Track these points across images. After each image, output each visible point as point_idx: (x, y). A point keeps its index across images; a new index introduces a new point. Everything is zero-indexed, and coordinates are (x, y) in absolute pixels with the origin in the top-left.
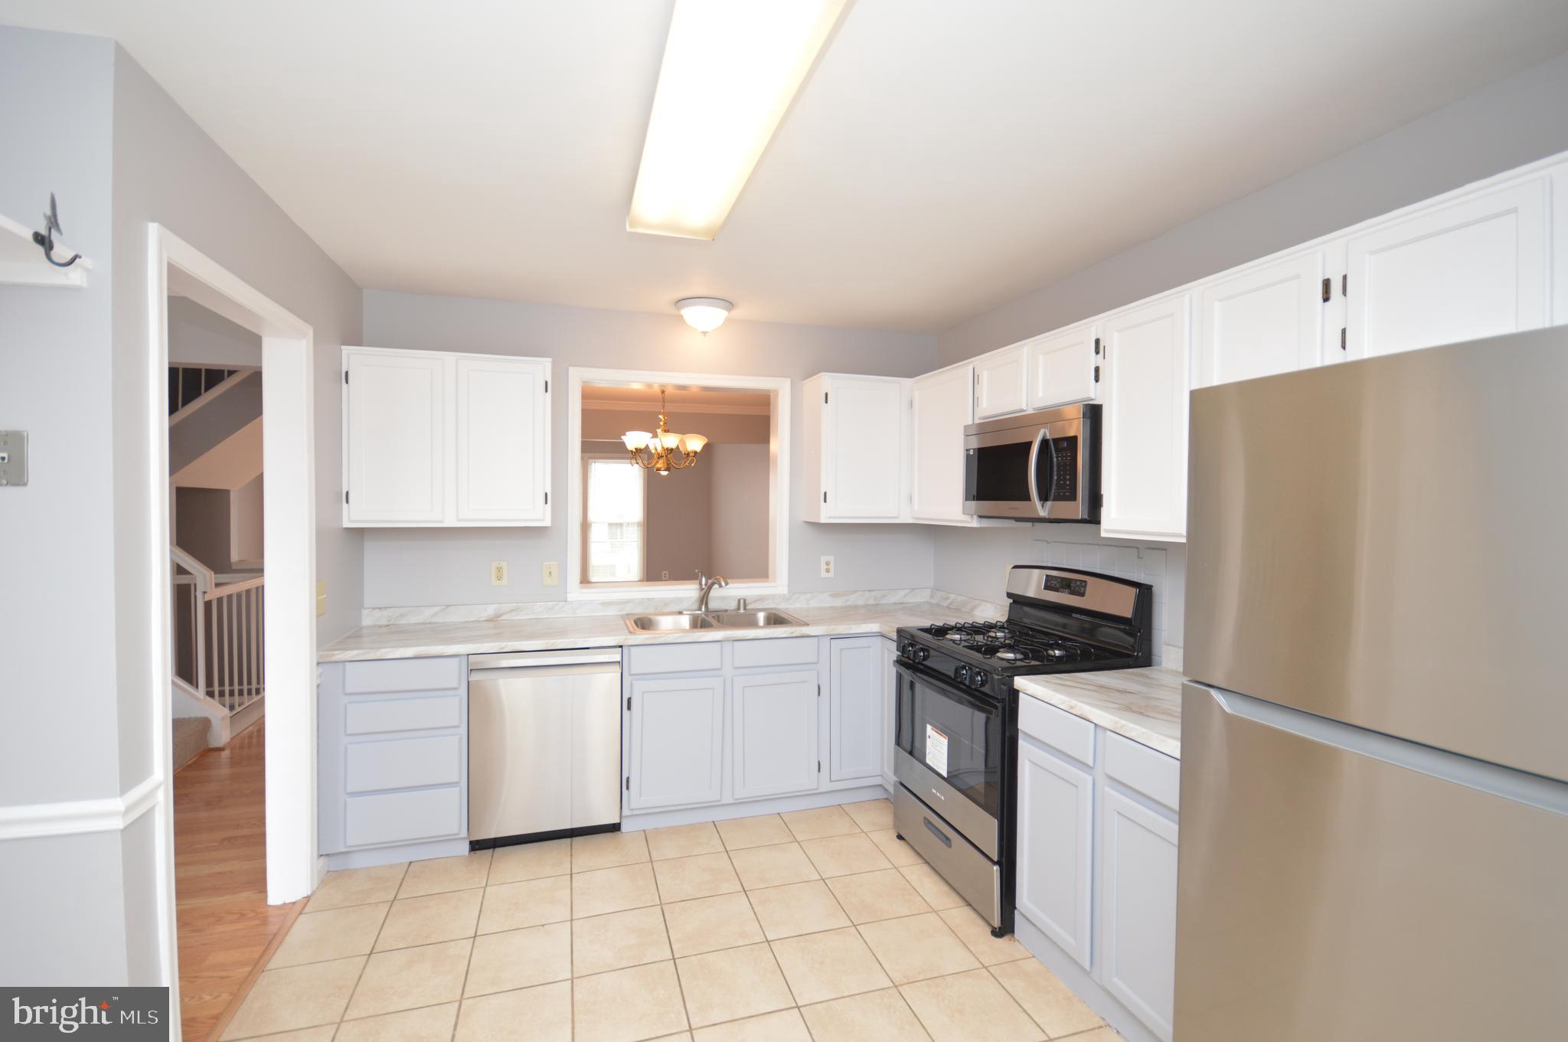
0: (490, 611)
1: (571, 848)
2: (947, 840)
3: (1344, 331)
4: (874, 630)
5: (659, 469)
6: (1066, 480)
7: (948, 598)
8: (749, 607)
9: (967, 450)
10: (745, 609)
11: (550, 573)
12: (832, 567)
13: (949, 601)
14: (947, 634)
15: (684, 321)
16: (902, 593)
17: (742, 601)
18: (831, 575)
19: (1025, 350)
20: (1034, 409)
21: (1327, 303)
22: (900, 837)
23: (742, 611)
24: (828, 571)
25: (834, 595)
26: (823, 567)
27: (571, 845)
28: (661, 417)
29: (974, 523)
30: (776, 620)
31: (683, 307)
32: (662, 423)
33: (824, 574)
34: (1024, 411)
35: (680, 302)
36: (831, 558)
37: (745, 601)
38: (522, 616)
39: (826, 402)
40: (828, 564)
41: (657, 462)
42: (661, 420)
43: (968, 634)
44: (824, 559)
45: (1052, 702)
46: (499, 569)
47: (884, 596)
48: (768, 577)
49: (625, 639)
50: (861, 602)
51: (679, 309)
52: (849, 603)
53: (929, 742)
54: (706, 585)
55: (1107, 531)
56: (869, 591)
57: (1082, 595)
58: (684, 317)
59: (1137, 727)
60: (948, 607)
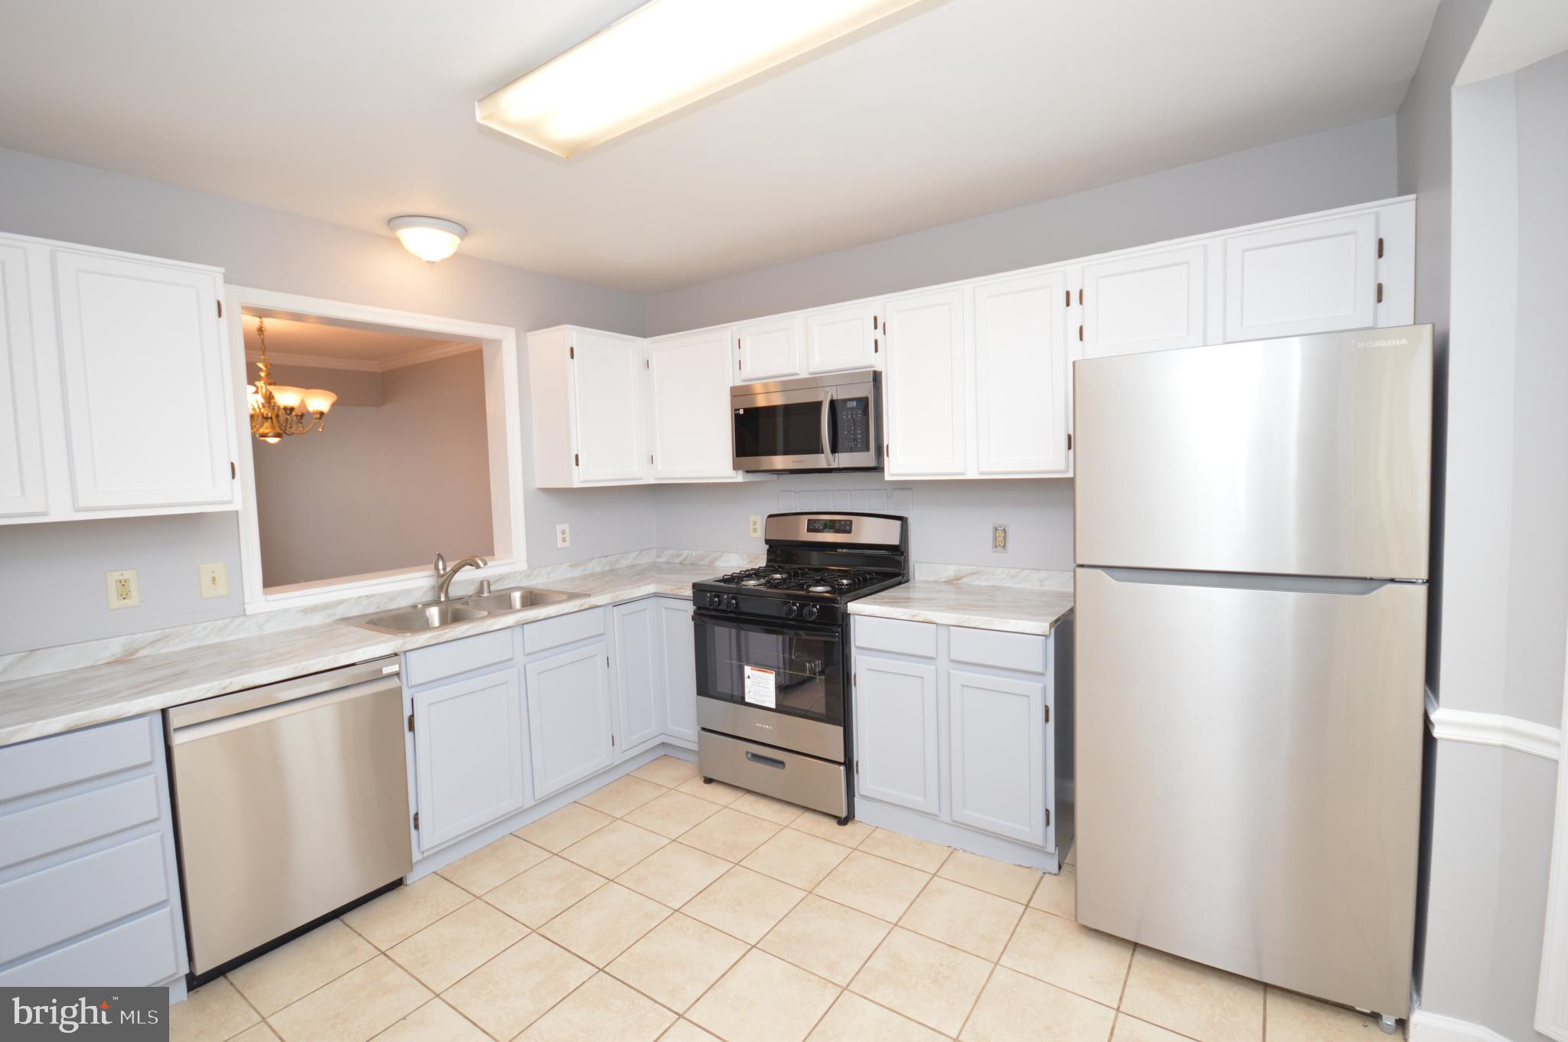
0: (115, 647)
1: (351, 928)
2: (780, 763)
3: (1081, 328)
4: (652, 591)
5: (264, 435)
6: (858, 434)
7: (681, 555)
8: (492, 588)
9: (735, 410)
10: (490, 592)
11: (214, 579)
12: (567, 536)
13: (682, 558)
14: (743, 581)
15: (402, 245)
16: (633, 555)
17: (485, 583)
18: (567, 544)
19: (796, 319)
20: (810, 374)
21: (1069, 307)
22: (708, 781)
23: (486, 594)
24: (564, 540)
25: (574, 566)
26: (559, 536)
27: (347, 925)
28: (261, 365)
29: (739, 477)
30: (532, 599)
31: (400, 227)
32: (263, 374)
33: (560, 544)
34: (797, 374)
35: (395, 221)
36: (566, 527)
37: (489, 582)
38: (176, 647)
39: (572, 358)
40: (563, 533)
41: (262, 426)
42: (261, 370)
43: (764, 577)
44: (559, 528)
45: (892, 616)
46: (123, 584)
47: (618, 560)
48: (493, 555)
49: (404, 643)
50: (598, 569)
51: (393, 229)
52: (587, 572)
53: (747, 682)
54: (444, 569)
55: (891, 475)
56: (604, 557)
57: (849, 532)
58: (402, 241)
59: (979, 617)
60: (681, 563)
